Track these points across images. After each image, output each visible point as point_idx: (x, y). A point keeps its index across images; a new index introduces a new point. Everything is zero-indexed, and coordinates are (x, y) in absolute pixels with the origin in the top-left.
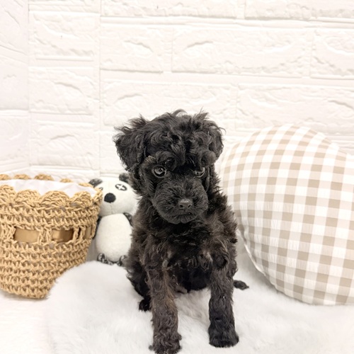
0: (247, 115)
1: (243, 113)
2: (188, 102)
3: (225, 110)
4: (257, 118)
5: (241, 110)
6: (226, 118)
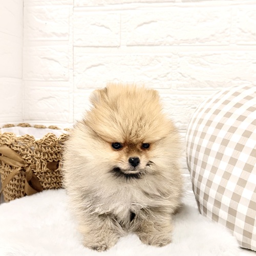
1: (183, 76)
3: (168, 73)
4: (194, 79)
5: (181, 73)
6: (169, 80)
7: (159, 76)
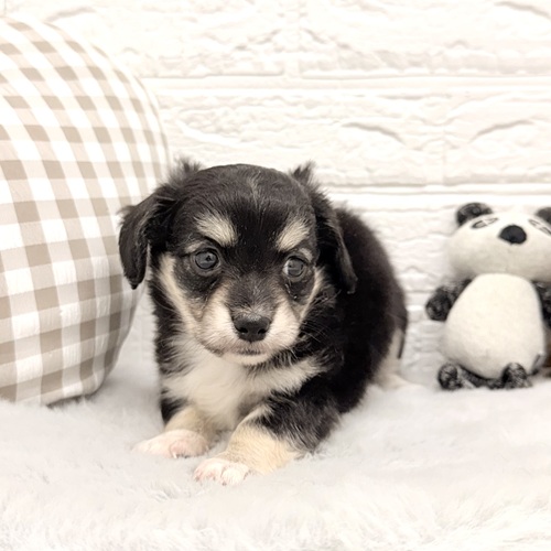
0: (322, 42)
1: (316, 38)
2: (194, 20)
3: (274, 33)
4: (345, 47)
5: (310, 32)
6: (279, 50)
7: (251, 40)
